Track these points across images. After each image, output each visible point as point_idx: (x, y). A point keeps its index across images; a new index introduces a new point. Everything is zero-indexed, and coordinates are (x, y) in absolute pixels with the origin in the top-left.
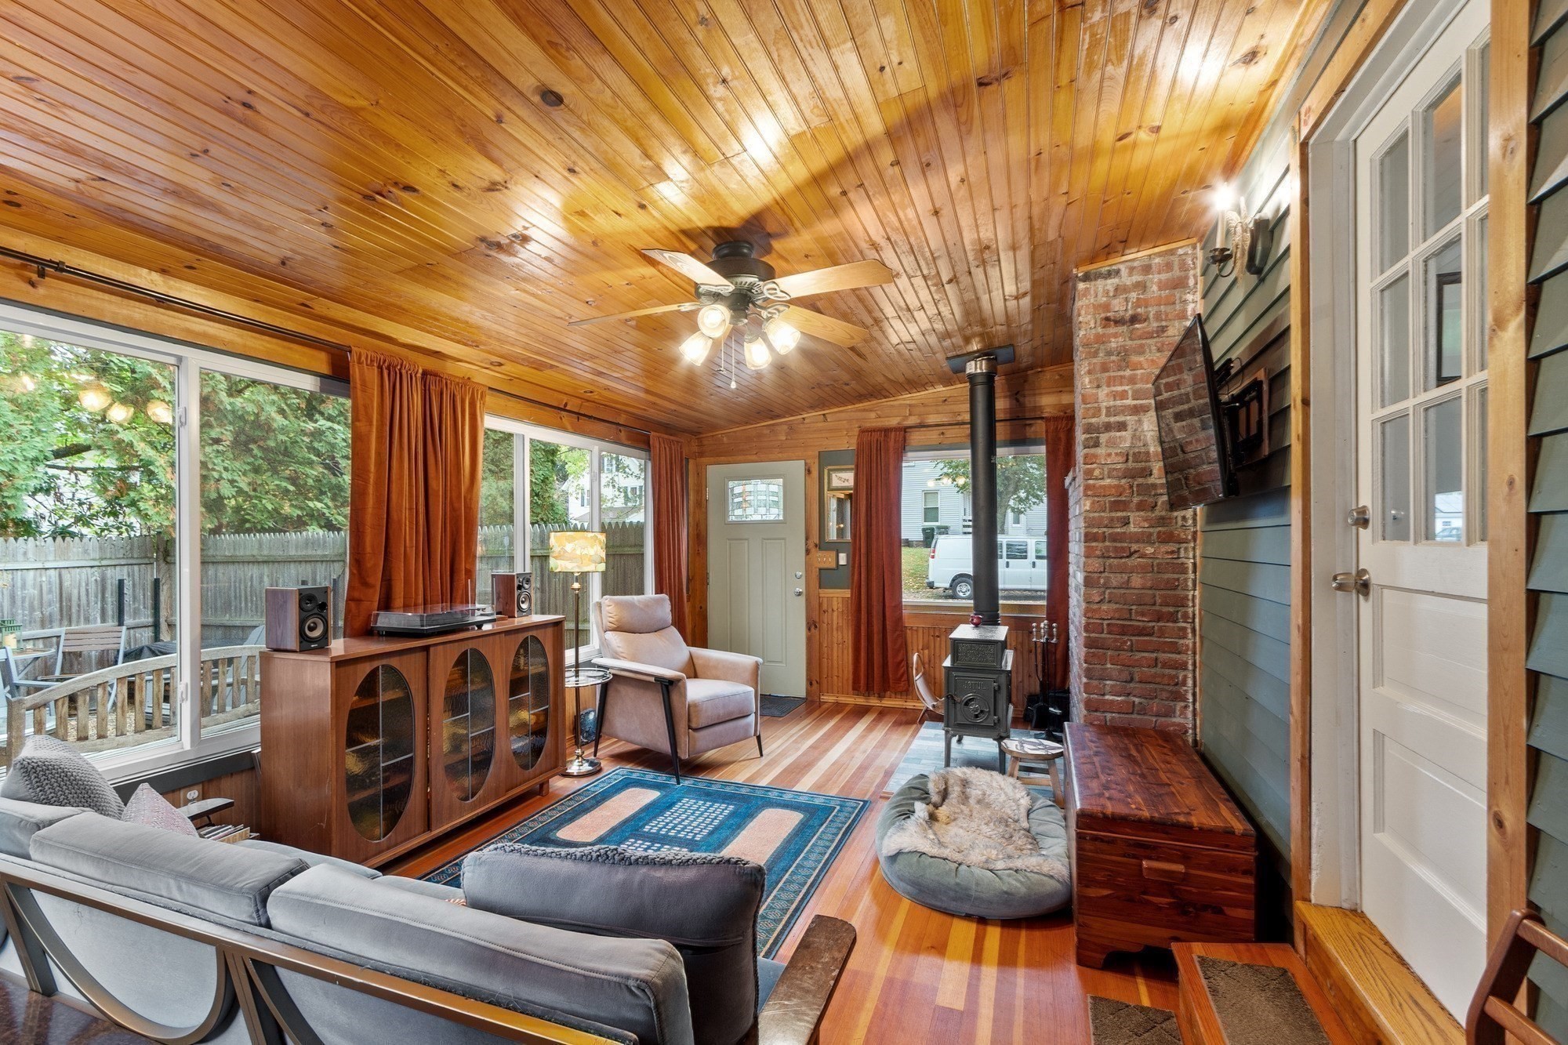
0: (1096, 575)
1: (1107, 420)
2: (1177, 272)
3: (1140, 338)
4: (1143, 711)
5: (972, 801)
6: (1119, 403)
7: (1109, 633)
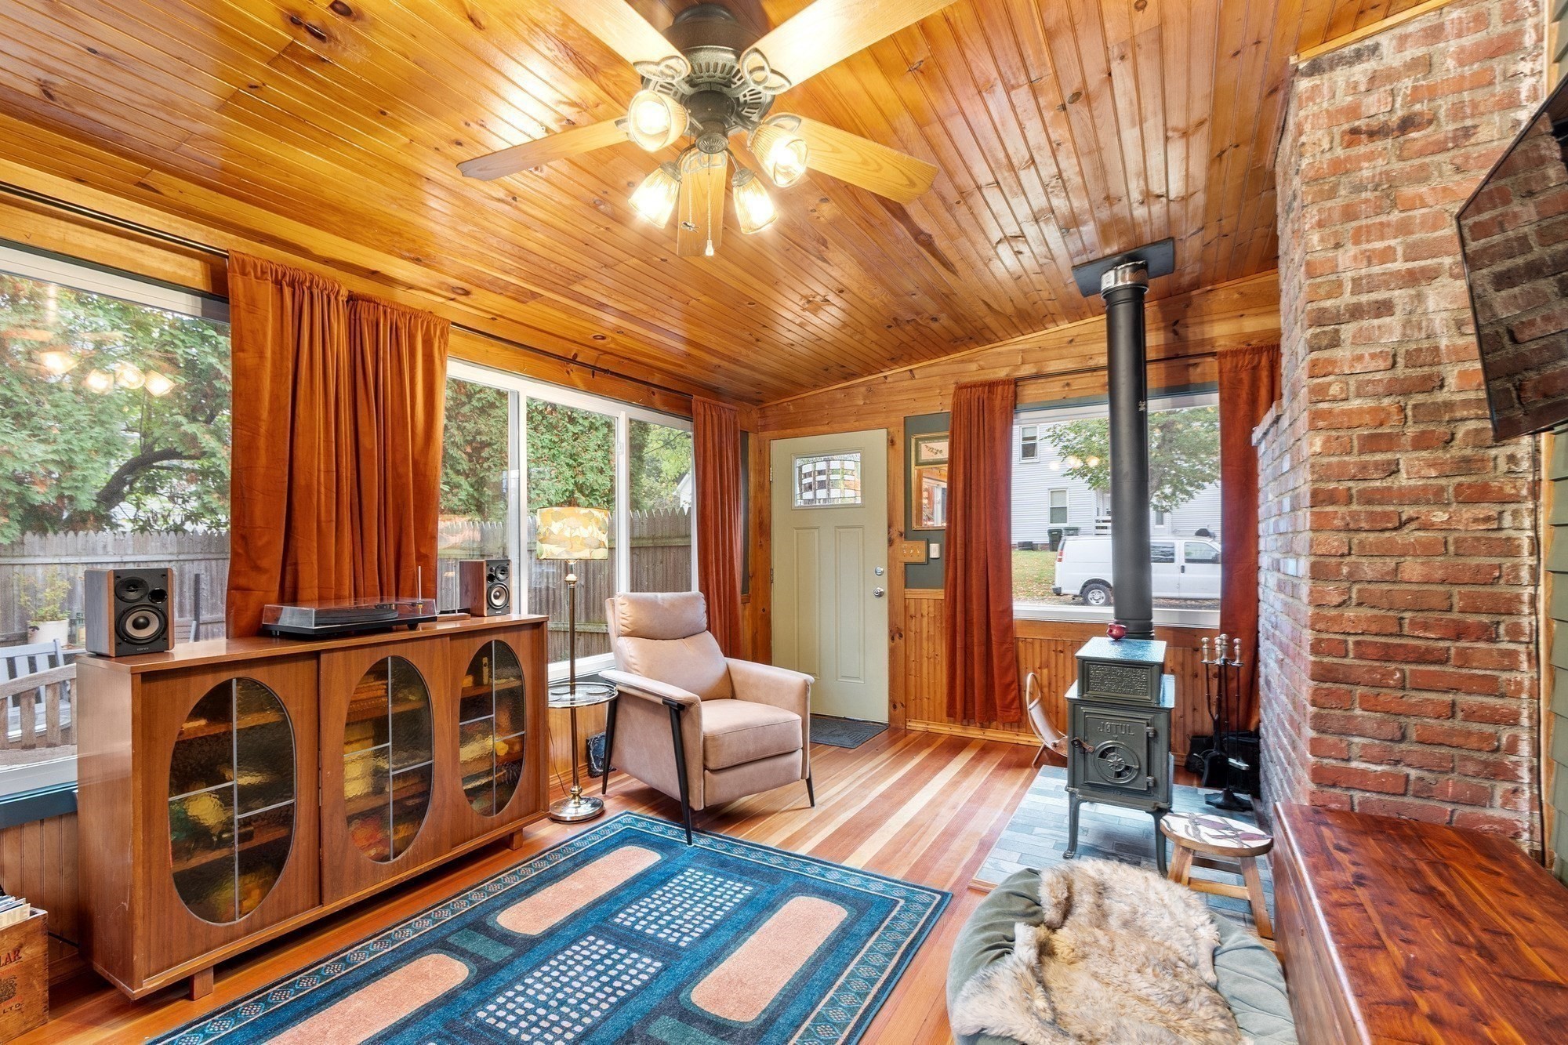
0: (1334, 560)
1: (1355, 300)
2: (1497, 28)
3: (1421, 154)
4: (1425, 791)
5: (1114, 922)
6: (1376, 269)
7: (1359, 657)
